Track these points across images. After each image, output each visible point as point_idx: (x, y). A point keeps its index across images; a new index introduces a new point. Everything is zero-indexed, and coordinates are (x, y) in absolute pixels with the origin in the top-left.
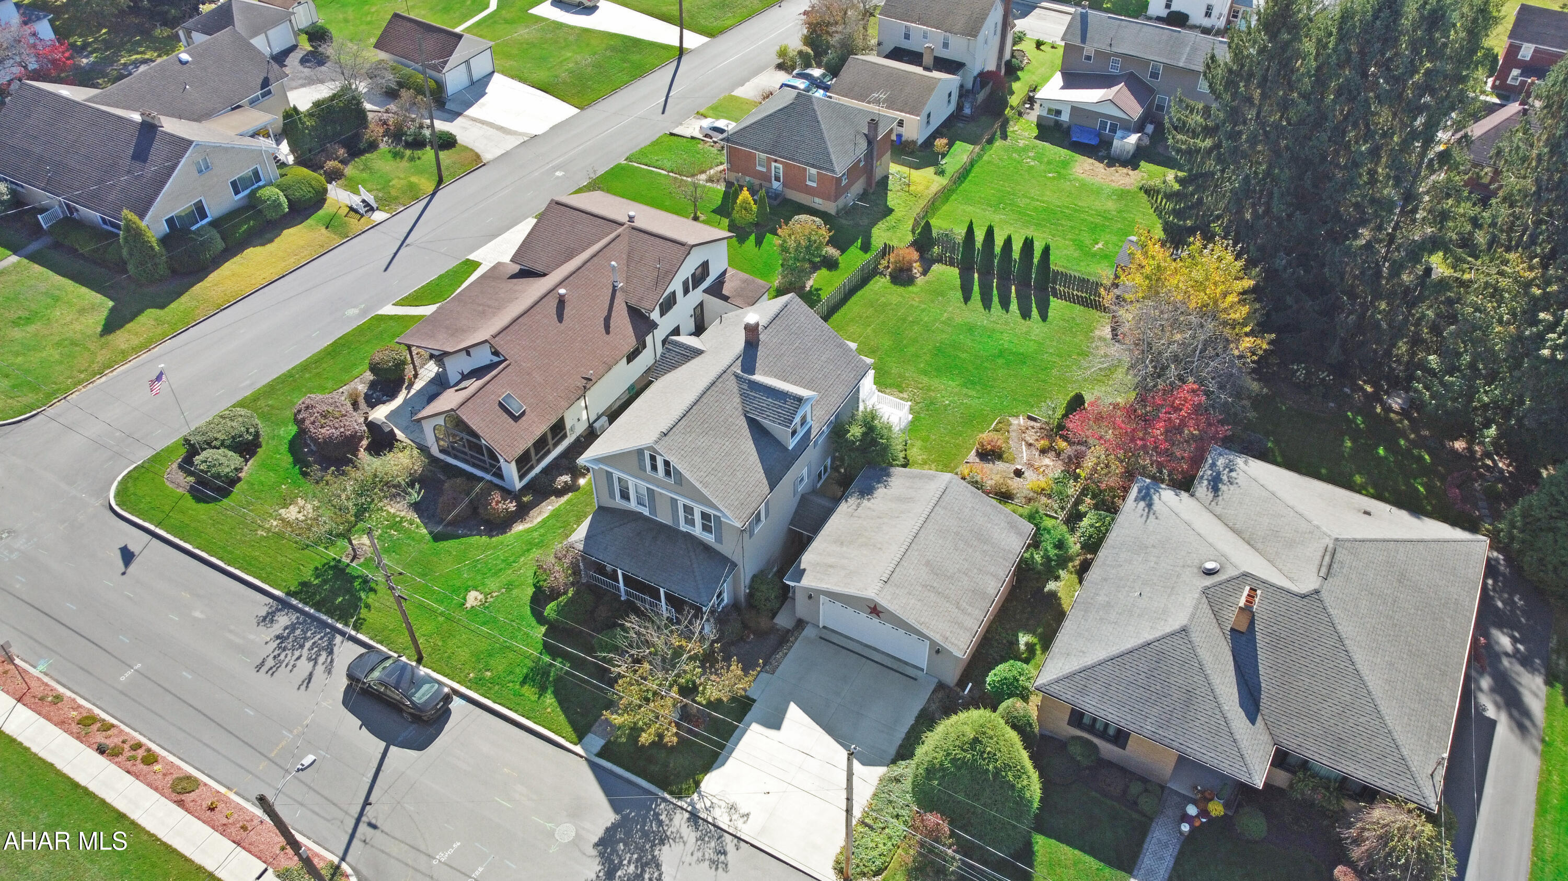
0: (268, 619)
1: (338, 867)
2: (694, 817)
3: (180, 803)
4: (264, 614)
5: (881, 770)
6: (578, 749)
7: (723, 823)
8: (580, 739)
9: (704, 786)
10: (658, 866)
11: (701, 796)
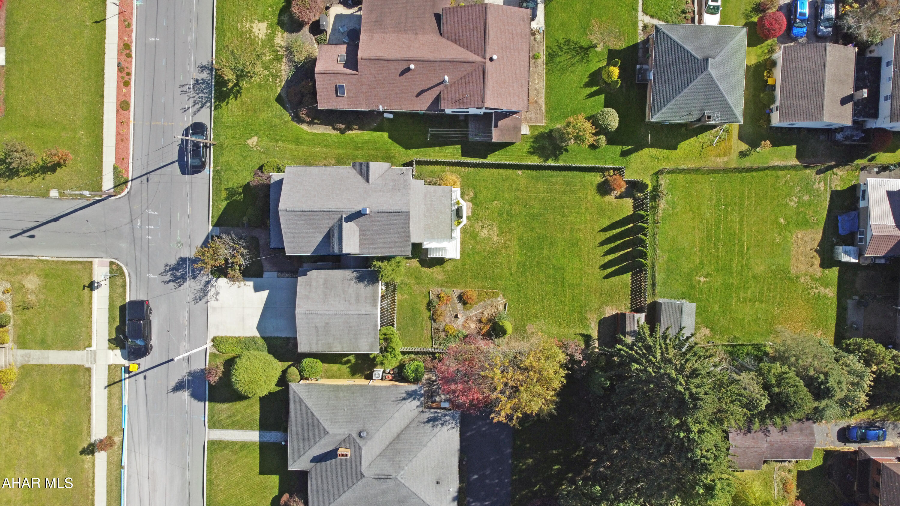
0: (203, 68)
1: (127, 182)
2: (208, 283)
3: (118, 111)
4: (204, 65)
5: (258, 335)
6: (211, 227)
7: (211, 293)
8: (215, 226)
9: (220, 279)
10: (184, 282)
11: (216, 281)
